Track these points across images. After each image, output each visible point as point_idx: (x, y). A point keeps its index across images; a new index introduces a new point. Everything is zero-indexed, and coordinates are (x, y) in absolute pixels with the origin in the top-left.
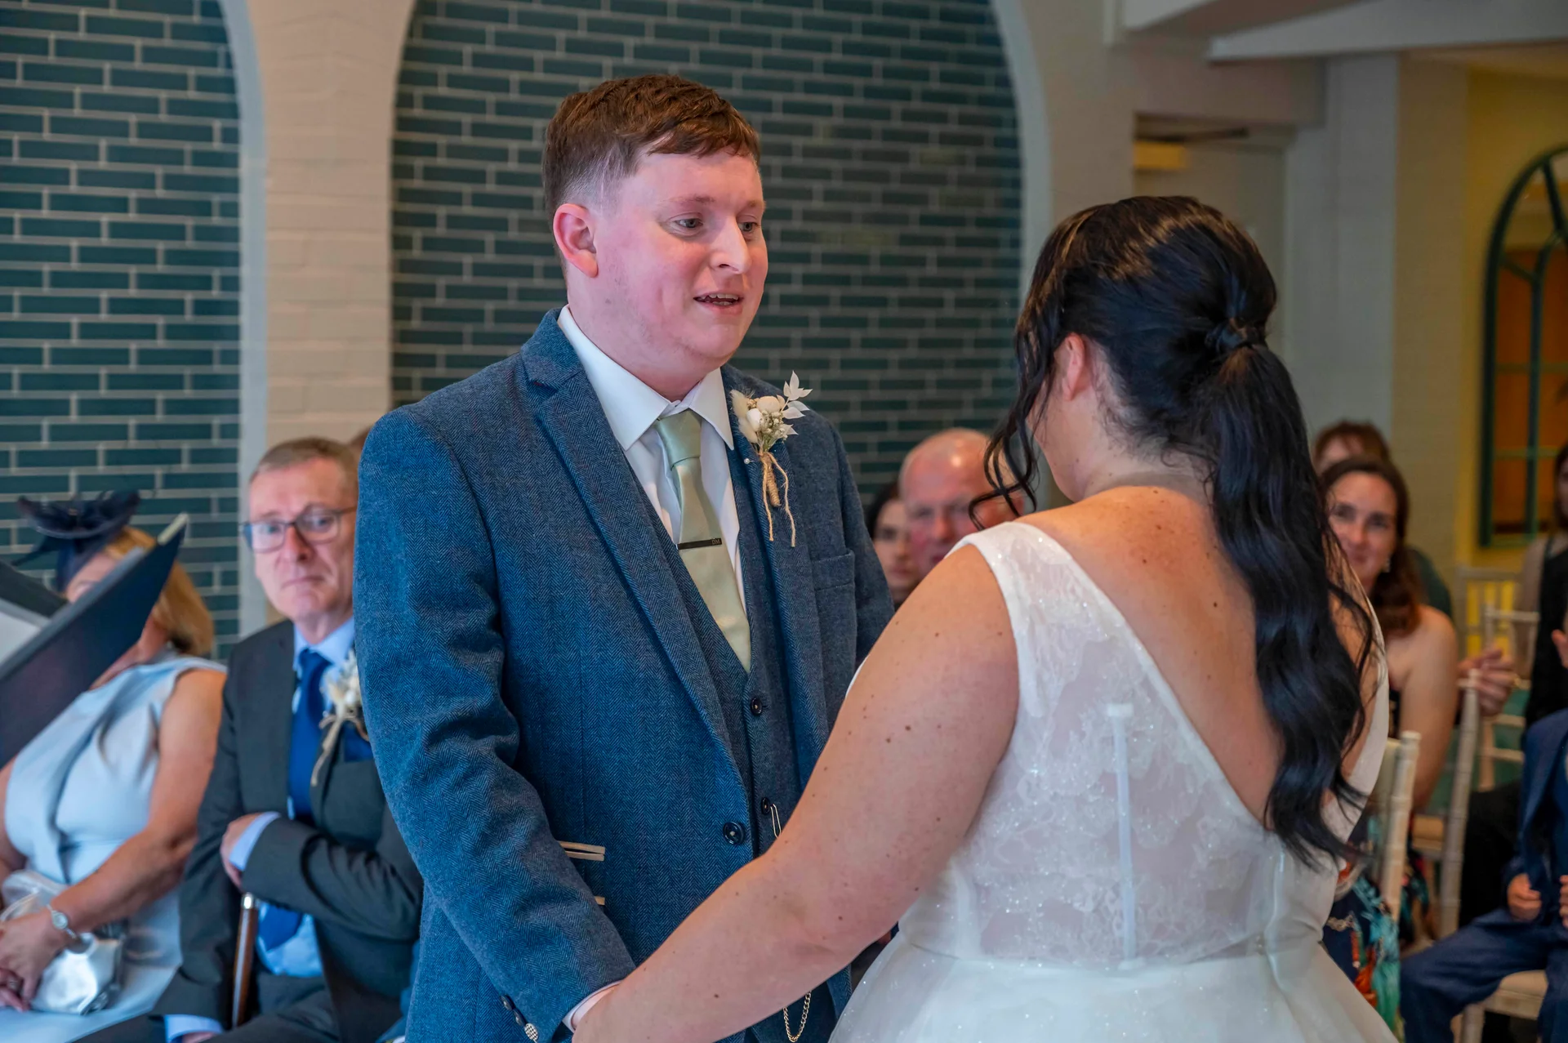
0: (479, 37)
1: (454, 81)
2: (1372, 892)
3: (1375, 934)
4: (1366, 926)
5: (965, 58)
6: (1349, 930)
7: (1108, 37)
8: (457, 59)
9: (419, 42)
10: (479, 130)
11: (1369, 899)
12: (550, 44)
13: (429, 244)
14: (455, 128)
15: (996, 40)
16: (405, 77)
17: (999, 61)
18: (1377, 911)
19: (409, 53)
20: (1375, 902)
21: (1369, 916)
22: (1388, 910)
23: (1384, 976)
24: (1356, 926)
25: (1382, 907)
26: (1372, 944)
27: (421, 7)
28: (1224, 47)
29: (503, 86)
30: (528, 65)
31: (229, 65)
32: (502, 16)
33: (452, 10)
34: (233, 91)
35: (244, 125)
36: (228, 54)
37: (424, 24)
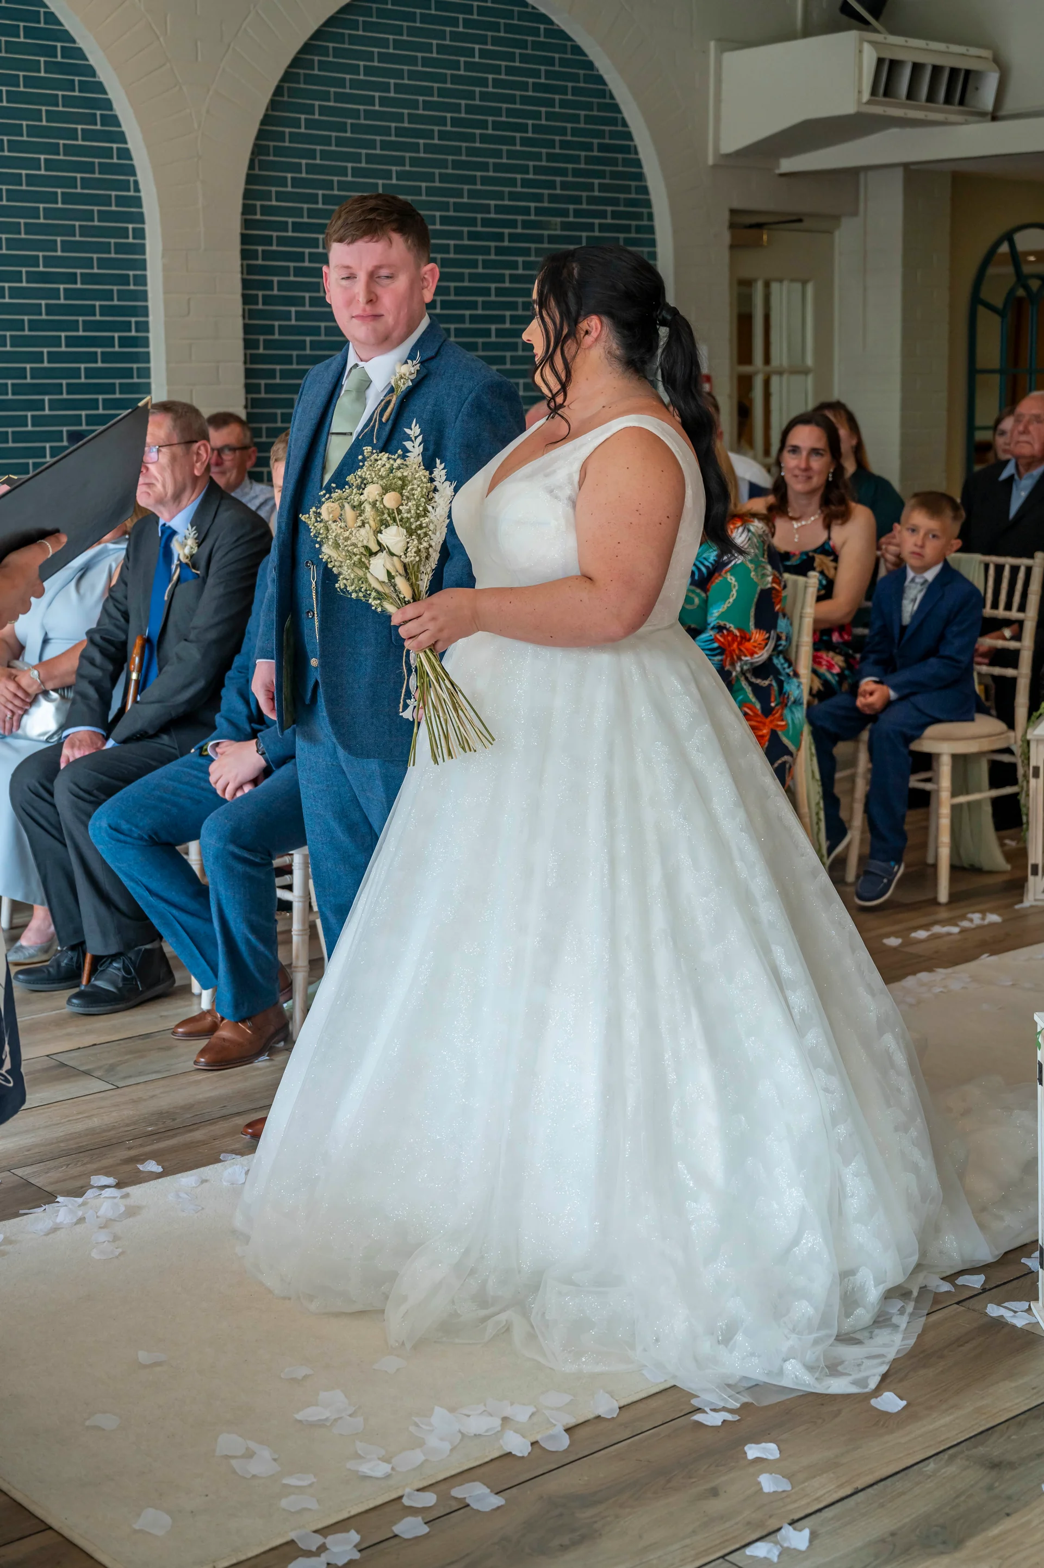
0: (297, 168)
1: (280, 196)
2: (786, 665)
3: (786, 687)
4: (781, 684)
5: (615, 175)
6: (770, 685)
7: (711, 161)
8: (282, 182)
9: (257, 172)
10: (297, 227)
11: (784, 669)
12: (343, 171)
13: (267, 300)
14: (283, 226)
15: (637, 163)
16: (247, 195)
17: (640, 177)
18: (788, 675)
19: (250, 179)
20: (788, 671)
21: (783, 678)
22: (796, 675)
23: (792, 712)
24: (774, 684)
25: (791, 674)
26: (785, 694)
27: (258, 150)
28: (788, 165)
29: (313, 199)
30: (329, 185)
31: (137, 189)
32: (311, 154)
33: (279, 151)
34: (140, 206)
35: (147, 227)
36: (136, 182)
37: (260, 161)
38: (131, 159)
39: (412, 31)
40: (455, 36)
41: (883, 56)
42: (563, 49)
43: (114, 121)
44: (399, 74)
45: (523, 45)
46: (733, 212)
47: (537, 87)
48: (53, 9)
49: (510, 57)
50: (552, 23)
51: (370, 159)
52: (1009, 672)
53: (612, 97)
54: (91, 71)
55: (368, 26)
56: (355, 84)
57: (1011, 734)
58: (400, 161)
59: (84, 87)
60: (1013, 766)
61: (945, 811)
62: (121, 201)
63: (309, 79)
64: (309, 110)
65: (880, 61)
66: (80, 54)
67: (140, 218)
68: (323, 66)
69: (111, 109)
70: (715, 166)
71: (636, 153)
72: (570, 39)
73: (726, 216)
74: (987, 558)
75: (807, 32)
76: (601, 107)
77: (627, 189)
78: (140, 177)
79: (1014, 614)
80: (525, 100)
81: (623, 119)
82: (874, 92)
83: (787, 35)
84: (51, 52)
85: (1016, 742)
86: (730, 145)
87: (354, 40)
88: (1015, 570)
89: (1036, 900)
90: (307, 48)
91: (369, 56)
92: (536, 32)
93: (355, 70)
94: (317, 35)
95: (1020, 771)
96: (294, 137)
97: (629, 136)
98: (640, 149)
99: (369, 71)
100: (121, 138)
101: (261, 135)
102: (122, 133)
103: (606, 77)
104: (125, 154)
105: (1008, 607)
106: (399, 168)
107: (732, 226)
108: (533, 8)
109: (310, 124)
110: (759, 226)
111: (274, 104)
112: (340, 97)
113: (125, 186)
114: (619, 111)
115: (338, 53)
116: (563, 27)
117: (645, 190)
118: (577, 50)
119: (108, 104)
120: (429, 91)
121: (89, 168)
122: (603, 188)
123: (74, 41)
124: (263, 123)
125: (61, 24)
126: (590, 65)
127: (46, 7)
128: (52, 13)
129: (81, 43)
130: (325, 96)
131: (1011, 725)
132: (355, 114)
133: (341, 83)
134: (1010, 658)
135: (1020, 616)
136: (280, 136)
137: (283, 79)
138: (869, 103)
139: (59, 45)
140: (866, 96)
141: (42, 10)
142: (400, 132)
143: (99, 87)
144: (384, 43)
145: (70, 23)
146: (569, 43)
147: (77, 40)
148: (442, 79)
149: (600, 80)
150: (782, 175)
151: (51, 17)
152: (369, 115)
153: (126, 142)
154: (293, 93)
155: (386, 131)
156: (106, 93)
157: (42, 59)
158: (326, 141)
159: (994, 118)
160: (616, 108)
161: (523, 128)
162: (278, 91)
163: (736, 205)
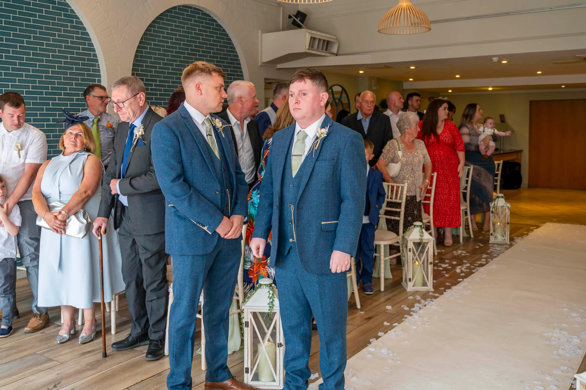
0: (147, 62)
5: (234, 67)
7: (260, 64)
8: (142, 66)
9: (135, 63)
12: (160, 63)
15: (240, 64)
17: (240, 68)
19: (134, 65)
27: (136, 56)
28: (279, 66)
29: (151, 72)
30: (156, 67)
31: (99, 67)
32: (151, 58)
33: (141, 57)
34: (100, 72)
35: (102, 79)
36: (98, 65)
37: (136, 59)
38: (97, 57)
39: (180, 22)
40: (191, 25)
41: (312, 36)
42: (220, 30)
43: (92, 45)
44: (176, 35)
45: (209, 28)
46: (265, 79)
47: (214, 41)
48: (73, 8)
49: (206, 32)
50: (217, 22)
51: (168, 60)
52: (397, 218)
53: (233, 45)
54: (84, 29)
55: (167, 20)
56: (163, 37)
57: (398, 237)
58: (176, 61)
59: (82, 34)
60: (399, 247)
61: (382, 262)
62: (93, 70)
63: (150, 35)
64: (150, 44)
65: (311, 37)
66: (81, 23)
67: (99, 76)
68: (154, 31)
69: (91, 41)
70: (260, 66)
71: (239, 61)
72: (222, 27)
73: (263, 80)
74: (388, 184)
75: (283, 30)
76: (231, 48)
77: (237, 72)
78: (100, 63)
79: (398, 201)
80: (210, 44)
81: (236, 51)
82: (309, 47)
83: (278, 30)
84: (72, 22)
85: (399, 239)
86: (265, 60)
87: (163, 24)
88: (398, 187)
89: (410, 289)
90: (150, 26)
91: (167, 29)
92: (213, 24)
93: (163, 33)
94: (153, 22)
95: (401, 249)
96: (146, 53)
97: (237, 56)
98: (240, 60)
99: (167, 33)
100: (94, 50)
101: (137, 51)
102: (94, 49)
103: (231, 39)
104: (95, 55)
105: (396, 198)
106: (176, 63)
107: (265, 82)
108: (212, 18)
109: (150, 49)
110: (270, 83)
111: (140, 42)
112: (159, 41)
113: (94, 66)
114: (235, 49)
115: (158, 27)
116: (220, 24)
117: (241, 72)
118: (224, 31)
119: (90, 40)
120: (184, 41)
121: (84, 59)
122: (231, 71)
123: (79, 19)
124: (138, 48)
125: (75, 13)
126: (227, 35)
127: (71, 7)
128: (72, 10)
129: (81, 20)
130: (155, 40)
131: (398, 234)
132: (163, 46)
133: (159, 37)
134: (398, 214)
135: (400, 201)
136: (142, 52)
137: (143, 35)
138: (308, 49)
139: (75, 20)
140: (307, 47)
141: (69, 8)
142: (176, 52)
143: (87, 34)
144: (172, 25)
145: (78, 13)
146: (222, 29)
147: (80, 19)
148: (188, 37)
149: (230, 40)
150: (277, 69)
151: (72, 11)
152: (167, 47)
153: (95, 52)
154: (146, 39)
155: (172, 52)
156: (89, 36)
157: (69, 24)
158: (155, 54)
159: (337, 55)
160: (234, 48)
161: (210, 53)
162: (142, 39)
163: (266, 77)
